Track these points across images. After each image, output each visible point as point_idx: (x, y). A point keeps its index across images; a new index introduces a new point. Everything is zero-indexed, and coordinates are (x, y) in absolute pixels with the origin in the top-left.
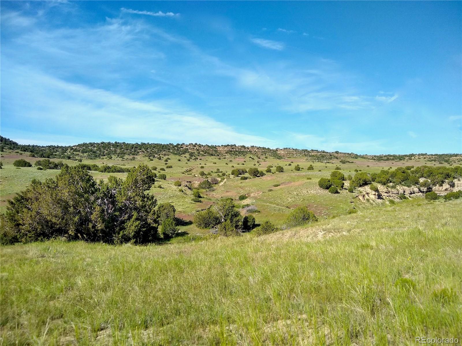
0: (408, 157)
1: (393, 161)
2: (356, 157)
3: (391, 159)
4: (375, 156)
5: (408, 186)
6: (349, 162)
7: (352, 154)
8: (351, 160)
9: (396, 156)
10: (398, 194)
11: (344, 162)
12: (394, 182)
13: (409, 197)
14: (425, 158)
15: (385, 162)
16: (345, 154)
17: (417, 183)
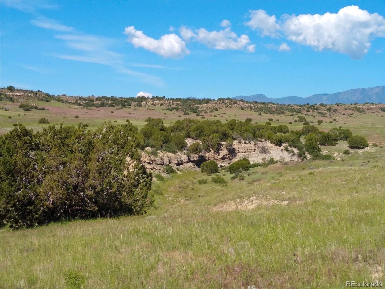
0: (135, 101)
1: (112, 109)
2: (48, 98)
3: (108, 104)
4: (80, 98)
5: (174, 152)
6: (36, 108)
7: (40, 93)
8: (40, 104)
9: (116, 99)
10: (162, 165)
11: (27, 108)
12: (152, 146)
13: (176, 170)
14: (162, 105)
15: (98, 109)
16: (26, 91)
17: (182, 147)
